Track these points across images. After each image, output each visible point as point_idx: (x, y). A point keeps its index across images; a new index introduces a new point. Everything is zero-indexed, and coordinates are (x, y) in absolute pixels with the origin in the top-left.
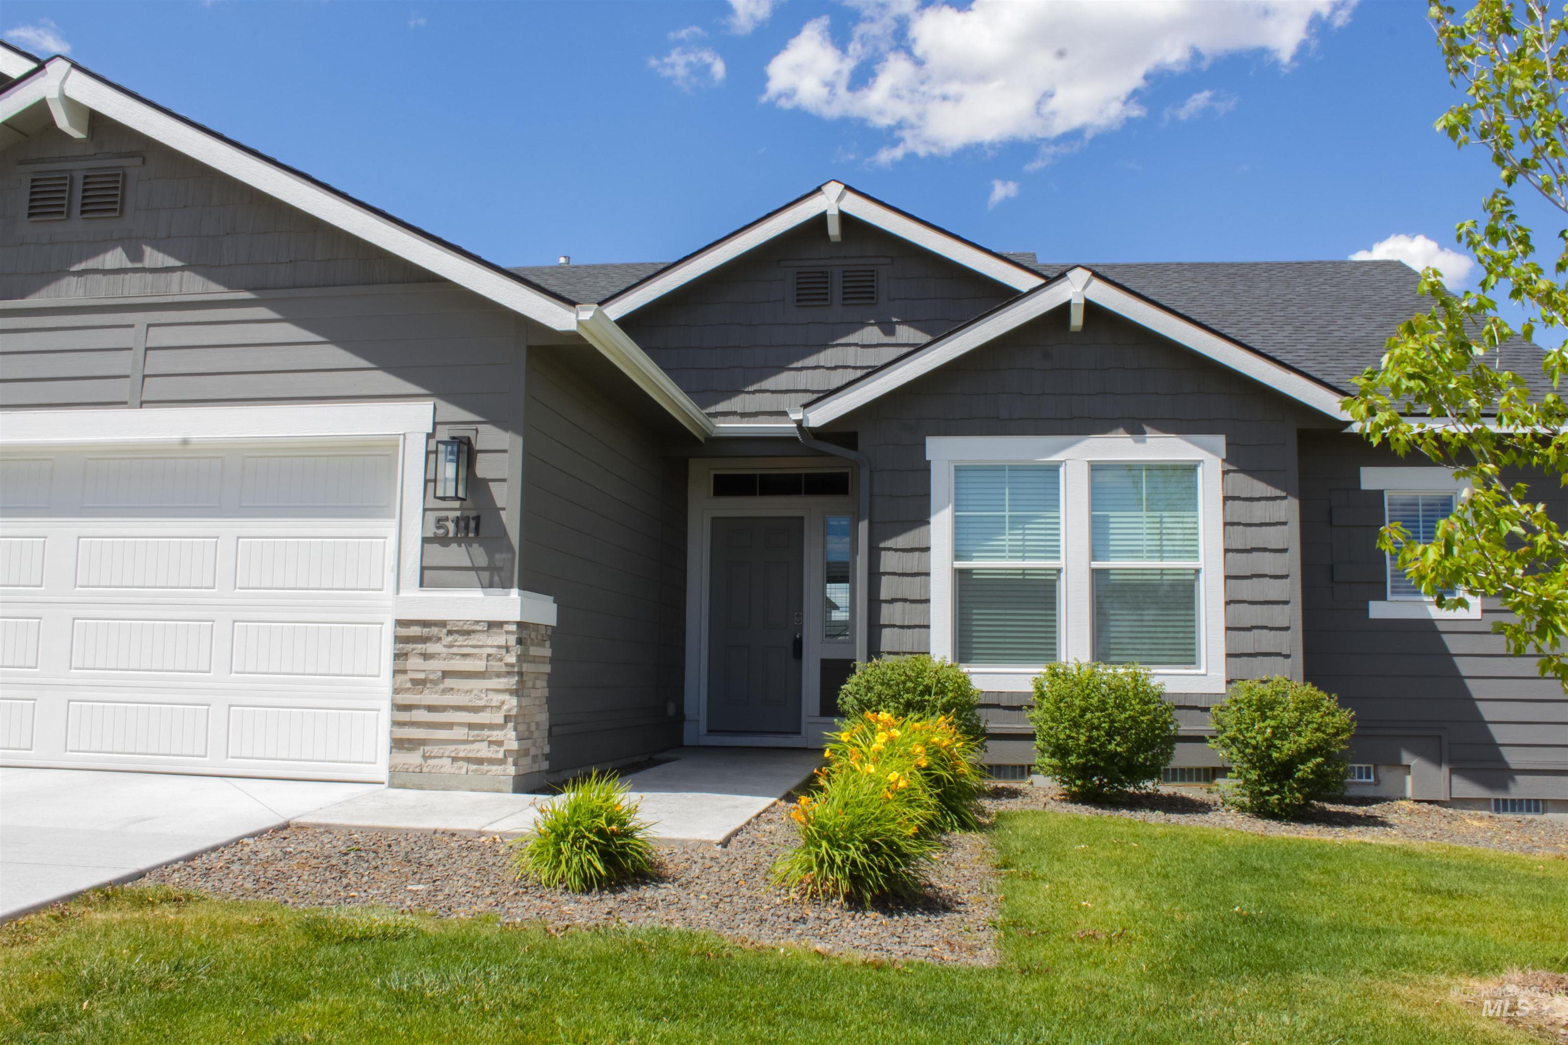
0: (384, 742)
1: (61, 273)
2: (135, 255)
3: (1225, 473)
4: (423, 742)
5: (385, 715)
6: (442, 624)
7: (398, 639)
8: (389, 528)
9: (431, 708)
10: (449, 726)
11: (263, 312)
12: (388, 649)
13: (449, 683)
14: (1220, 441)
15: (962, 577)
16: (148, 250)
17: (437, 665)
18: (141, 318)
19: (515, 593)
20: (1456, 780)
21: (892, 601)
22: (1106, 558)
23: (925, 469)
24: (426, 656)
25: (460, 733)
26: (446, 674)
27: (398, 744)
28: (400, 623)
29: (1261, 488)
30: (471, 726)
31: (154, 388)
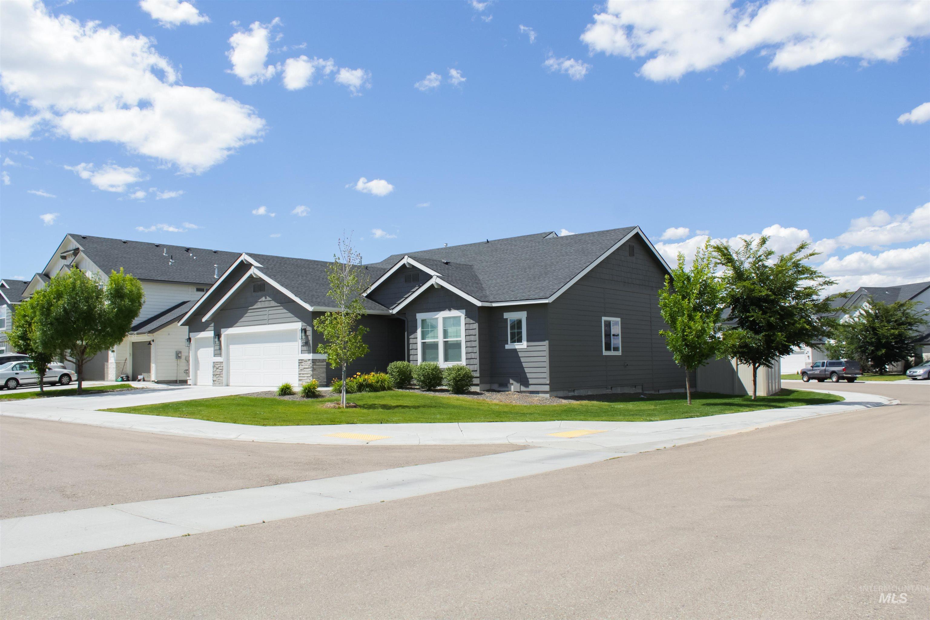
0: (298, 380)
1: (256, 302)
2: (266, 298)
3: (465, 318)
4: (302, 380)
5: (297, 376)
6: (303, 360)
7: (299, 363)
8: (296, 343)
9: (303, 374)
10: (304, 377)
11: (281, 308)
12: (297, 364)
13: (305, 370)
14: (464, 311)
15: (424, 344)
16: (267, 297)
17: (303, 367)
18: (267, 309)
19: (311, 354)
20: (522, 387)
21: (412, 349)
22: (447, 338)
23: (416, 320)
24: (302, 365)
25: (305, 378)
26: (304, 368)
27: (300, 380)
28: (299, 360)
29: (472, 321)
30: (307, 377)
31: (270, 321)
